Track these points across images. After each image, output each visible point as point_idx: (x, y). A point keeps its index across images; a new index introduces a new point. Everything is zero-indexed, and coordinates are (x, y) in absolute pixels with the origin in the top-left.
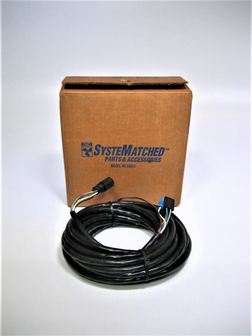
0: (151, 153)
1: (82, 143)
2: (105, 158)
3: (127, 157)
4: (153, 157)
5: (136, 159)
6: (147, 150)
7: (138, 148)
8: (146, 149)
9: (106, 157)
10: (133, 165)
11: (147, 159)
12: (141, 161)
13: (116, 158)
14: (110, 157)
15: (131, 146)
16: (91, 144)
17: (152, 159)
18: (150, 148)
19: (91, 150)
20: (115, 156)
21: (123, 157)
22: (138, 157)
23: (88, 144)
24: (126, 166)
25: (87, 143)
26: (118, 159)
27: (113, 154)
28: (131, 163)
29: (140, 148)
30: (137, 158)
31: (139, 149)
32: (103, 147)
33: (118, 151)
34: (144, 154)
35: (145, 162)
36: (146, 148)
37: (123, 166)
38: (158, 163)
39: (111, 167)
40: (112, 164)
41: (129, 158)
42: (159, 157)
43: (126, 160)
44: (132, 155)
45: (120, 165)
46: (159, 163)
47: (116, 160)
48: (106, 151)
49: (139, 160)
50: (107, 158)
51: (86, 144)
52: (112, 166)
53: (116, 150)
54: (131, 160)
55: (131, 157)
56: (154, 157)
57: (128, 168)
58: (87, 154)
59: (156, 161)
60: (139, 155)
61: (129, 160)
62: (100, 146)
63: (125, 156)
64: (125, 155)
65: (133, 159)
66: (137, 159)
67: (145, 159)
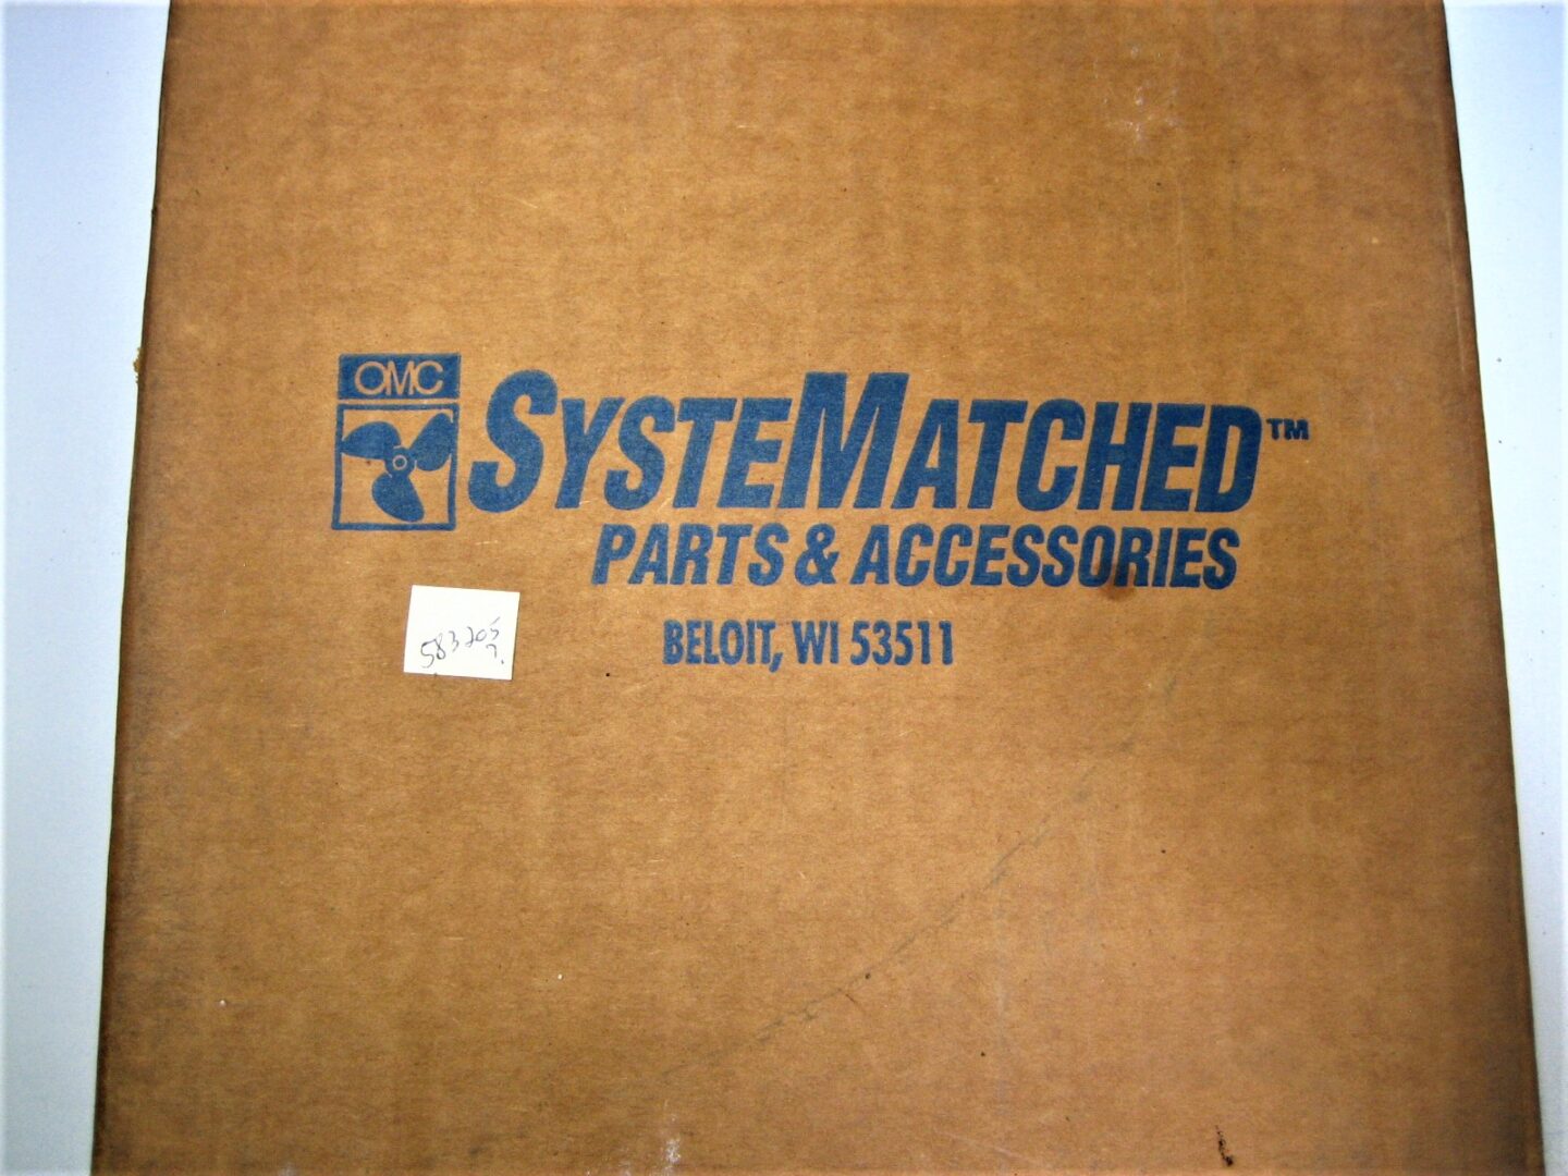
0: (1112, 473)
1: (348, 366)
2: (589, 542)
3: (850, 524)
4: (1137, 518)
5: (959, 553)
6: (1073, 432)
7: (964, 412)
8: (1057, 426)
9: (609, 532)
10: (924, 627)
11: (1075, 551)
12: (1015, 577)
13: (719, 544)
14: (658, 533)
15: (886, 391)
16: (445, 373)
17: (1136, 545)
18: (1106, 414)
19: (439, 441)
20: (712, 513)
21: (801, 521)
22: (976, 519)
23: (414, 372)
24: (849, 648)
25: (401, 363)
26: (747, 549)
27: (687, 495)
28: (896, 602)
29: (995, 416)
30: (966, 535)
31: (980, 427)
32: (574, 409)
33: (747, 448)
34: (1046, 482)
35: (1063, 580)
36: (1051, 410)
37: (813, 642)
38: (1201, 595)
39: (671, 659)
40: (681, 616)
41: (879, 534)
42: (1210, 521)
43: (845, 568)
44: (905, 499)
45: (767, 627)
46: (1215, 593)
47: (725, 576)
48: (609, 456)
49: (993, 566)
50: (618, 542)
51: (388, 372)
52: (678, 644)
53: (724, 433)
54: (902, 564)
55: (898, 522)
56: (1156, 522)
57: (870, 663)
58: (398, 500)
59: (1182, 580)
60: (982, 495)
61: (871, 566)
62: (538, 388)
63: (829, 516)
64: (831, 496)
65: (920, 552)
66: (969, 554)
67: (1054, 549)
